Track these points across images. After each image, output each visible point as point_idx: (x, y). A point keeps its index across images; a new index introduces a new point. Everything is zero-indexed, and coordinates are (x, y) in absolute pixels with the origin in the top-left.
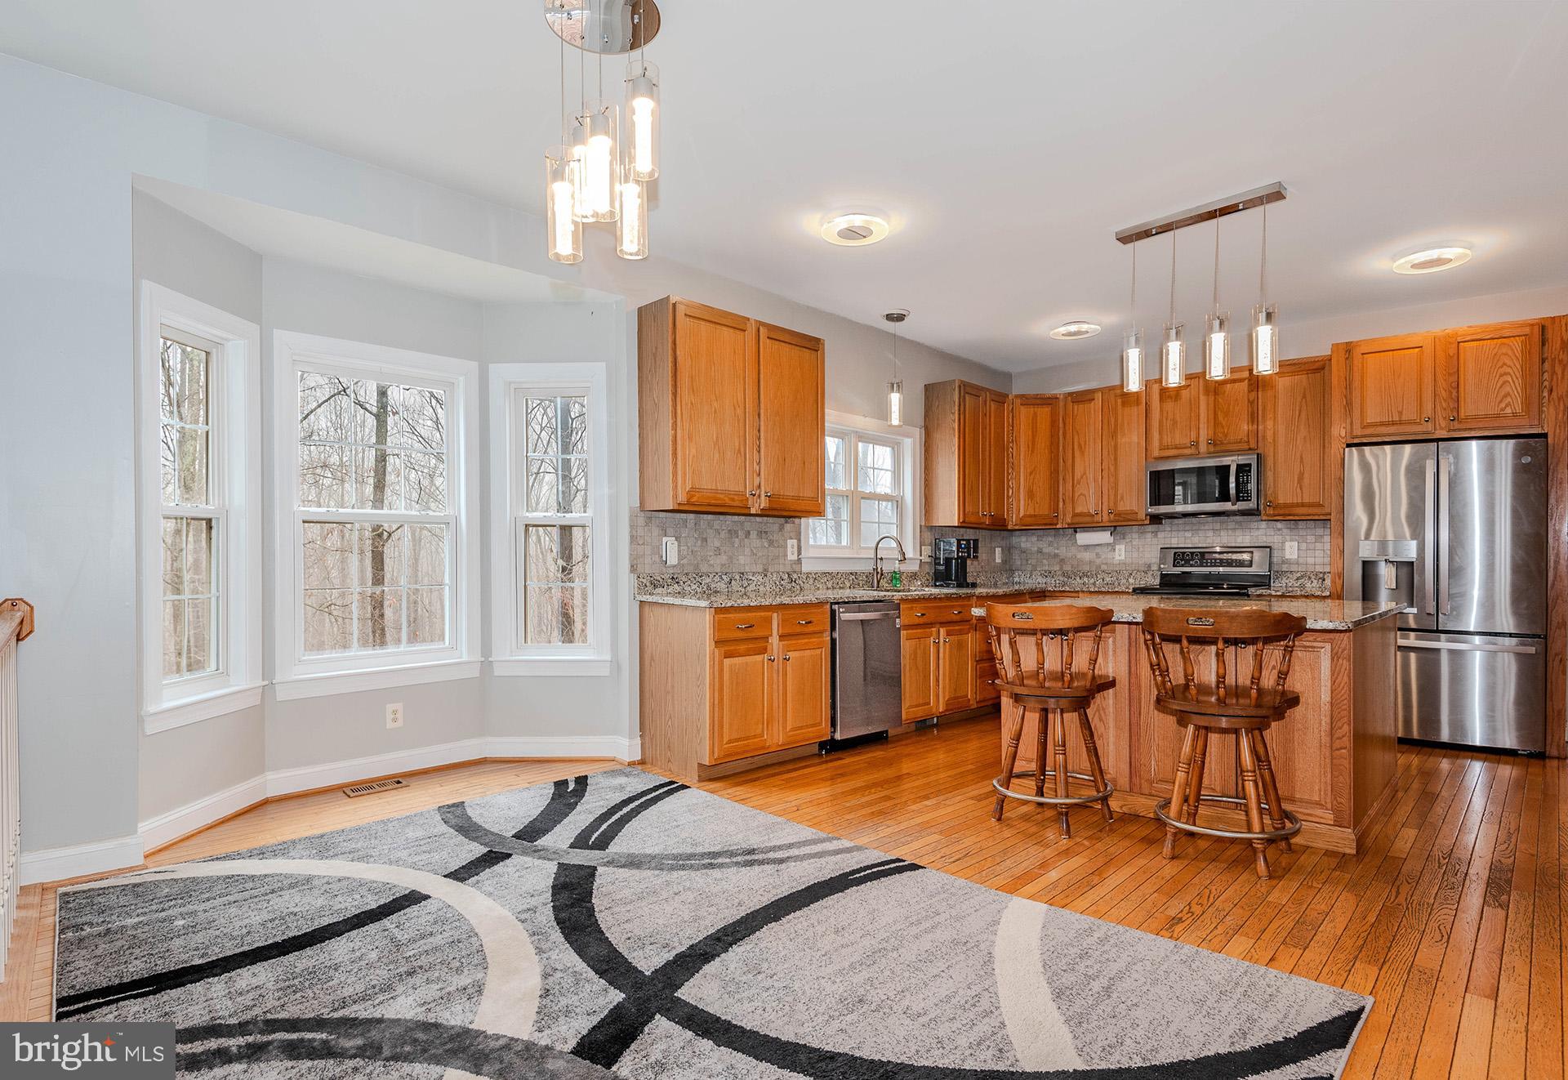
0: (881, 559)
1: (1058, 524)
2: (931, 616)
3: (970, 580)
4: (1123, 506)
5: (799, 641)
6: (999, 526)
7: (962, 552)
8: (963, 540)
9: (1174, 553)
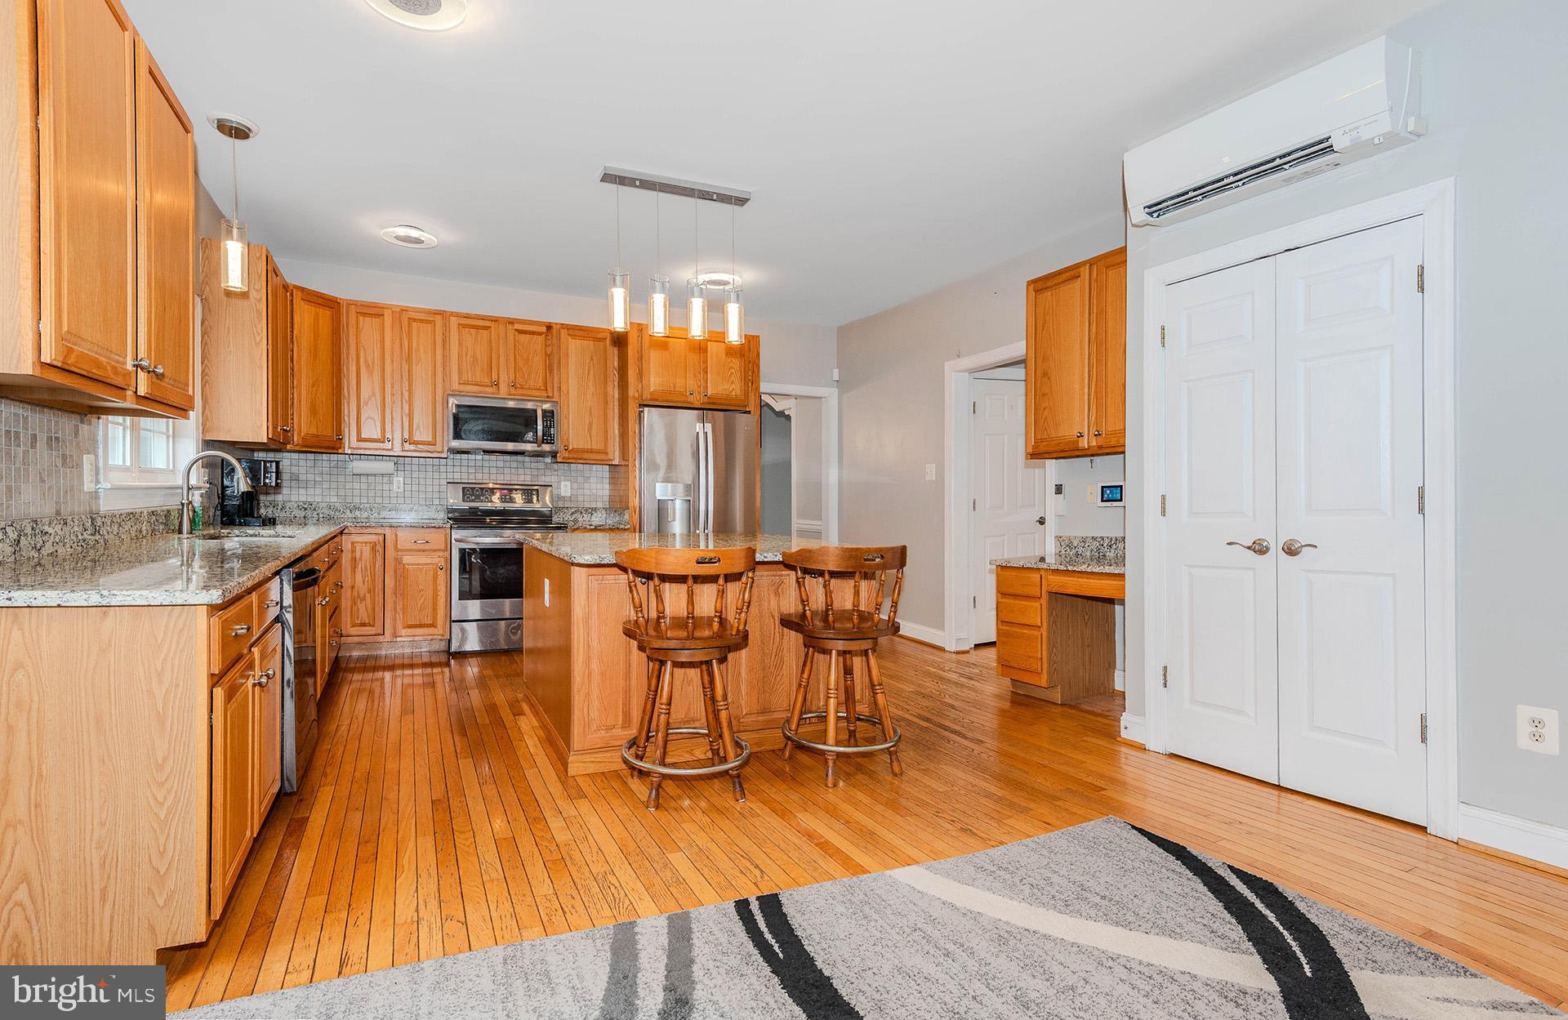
1: (339, 447)
9: (463, 488)
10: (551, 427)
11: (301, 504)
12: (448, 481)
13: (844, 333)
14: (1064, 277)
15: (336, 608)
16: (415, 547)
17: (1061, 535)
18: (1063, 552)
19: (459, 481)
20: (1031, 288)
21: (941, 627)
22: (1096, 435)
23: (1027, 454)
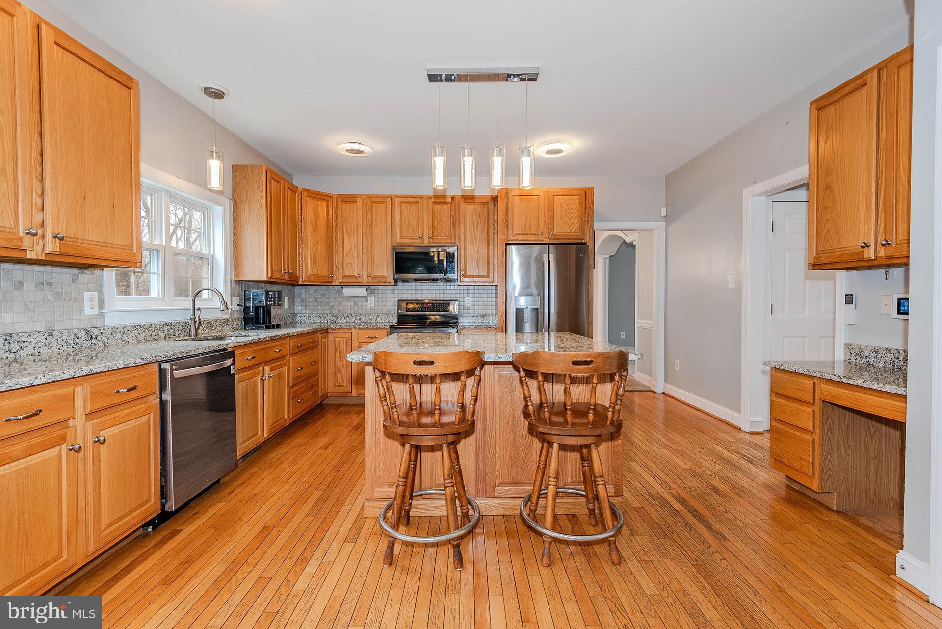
0: (199, 309)
1: (333, 282)
2: (260, 358)
3: (274, 322)
4: (376, 273)
5: (117, 414)
6: (293, 282)
7: (270, 301)
8: (270, 292)
10: (452, 263)
12: (399, 299)
13: (671, 179)
14: (848, 89)
17: (851, 343)
18: (853, 360)
19: (405, 299)
20: (814, 106)
21: (738, 409)
22: (883, 245)
23: (809, 265)
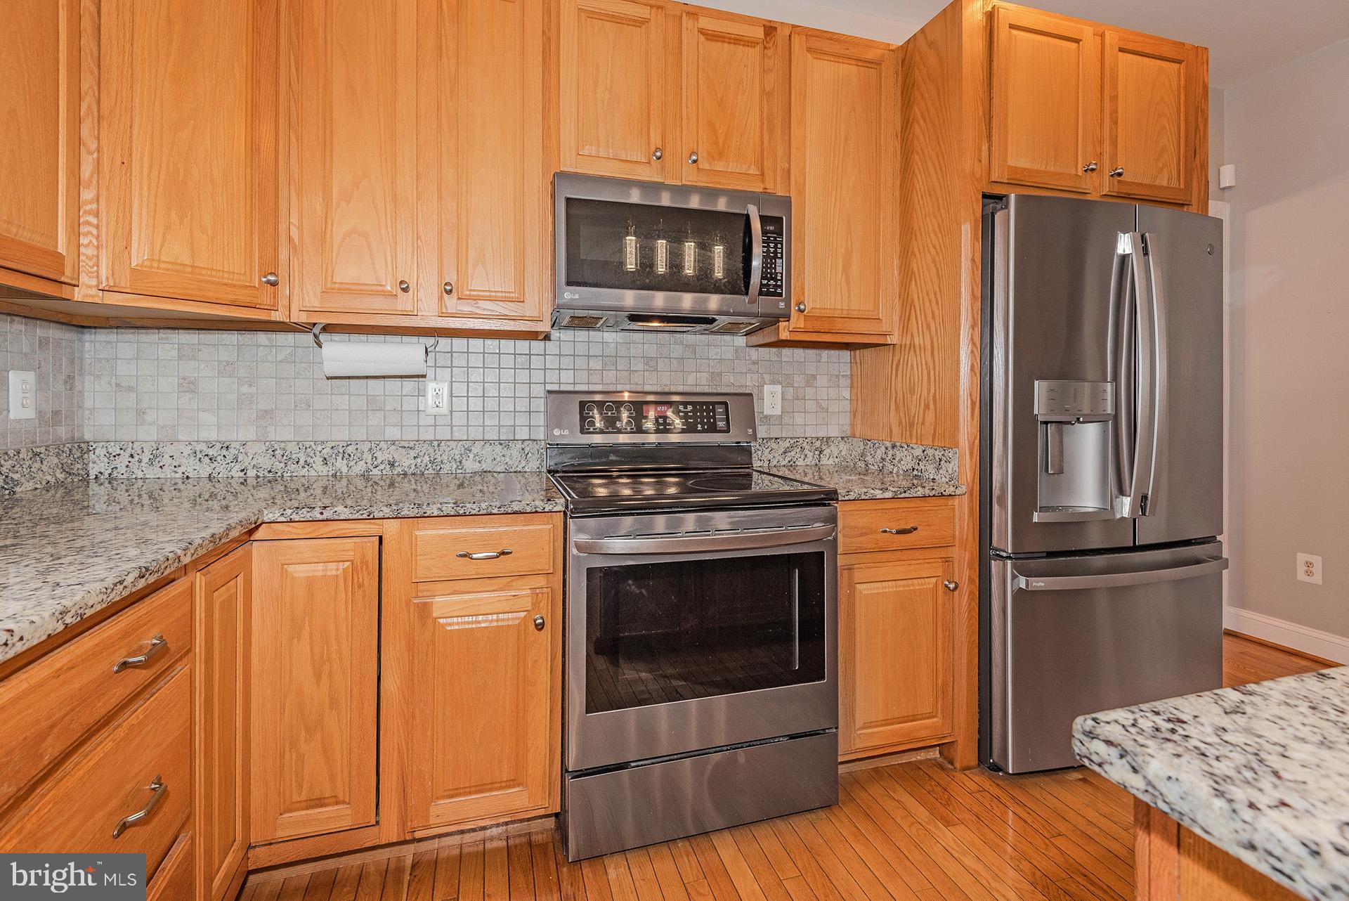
9: (581, 403)
10: (775, 257)
11: (203, 447)
12: (549, 387)
15: (188, 818)
16: (465, 568)
19: (570, 388)
